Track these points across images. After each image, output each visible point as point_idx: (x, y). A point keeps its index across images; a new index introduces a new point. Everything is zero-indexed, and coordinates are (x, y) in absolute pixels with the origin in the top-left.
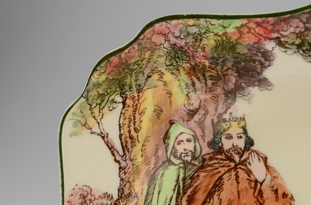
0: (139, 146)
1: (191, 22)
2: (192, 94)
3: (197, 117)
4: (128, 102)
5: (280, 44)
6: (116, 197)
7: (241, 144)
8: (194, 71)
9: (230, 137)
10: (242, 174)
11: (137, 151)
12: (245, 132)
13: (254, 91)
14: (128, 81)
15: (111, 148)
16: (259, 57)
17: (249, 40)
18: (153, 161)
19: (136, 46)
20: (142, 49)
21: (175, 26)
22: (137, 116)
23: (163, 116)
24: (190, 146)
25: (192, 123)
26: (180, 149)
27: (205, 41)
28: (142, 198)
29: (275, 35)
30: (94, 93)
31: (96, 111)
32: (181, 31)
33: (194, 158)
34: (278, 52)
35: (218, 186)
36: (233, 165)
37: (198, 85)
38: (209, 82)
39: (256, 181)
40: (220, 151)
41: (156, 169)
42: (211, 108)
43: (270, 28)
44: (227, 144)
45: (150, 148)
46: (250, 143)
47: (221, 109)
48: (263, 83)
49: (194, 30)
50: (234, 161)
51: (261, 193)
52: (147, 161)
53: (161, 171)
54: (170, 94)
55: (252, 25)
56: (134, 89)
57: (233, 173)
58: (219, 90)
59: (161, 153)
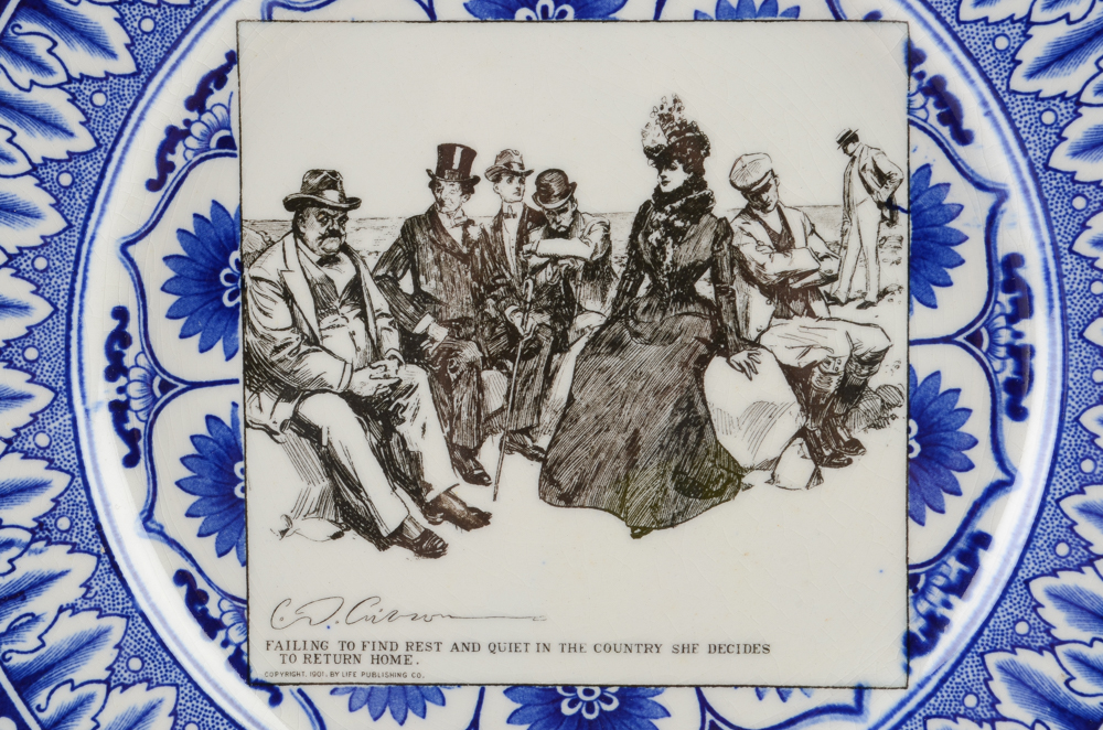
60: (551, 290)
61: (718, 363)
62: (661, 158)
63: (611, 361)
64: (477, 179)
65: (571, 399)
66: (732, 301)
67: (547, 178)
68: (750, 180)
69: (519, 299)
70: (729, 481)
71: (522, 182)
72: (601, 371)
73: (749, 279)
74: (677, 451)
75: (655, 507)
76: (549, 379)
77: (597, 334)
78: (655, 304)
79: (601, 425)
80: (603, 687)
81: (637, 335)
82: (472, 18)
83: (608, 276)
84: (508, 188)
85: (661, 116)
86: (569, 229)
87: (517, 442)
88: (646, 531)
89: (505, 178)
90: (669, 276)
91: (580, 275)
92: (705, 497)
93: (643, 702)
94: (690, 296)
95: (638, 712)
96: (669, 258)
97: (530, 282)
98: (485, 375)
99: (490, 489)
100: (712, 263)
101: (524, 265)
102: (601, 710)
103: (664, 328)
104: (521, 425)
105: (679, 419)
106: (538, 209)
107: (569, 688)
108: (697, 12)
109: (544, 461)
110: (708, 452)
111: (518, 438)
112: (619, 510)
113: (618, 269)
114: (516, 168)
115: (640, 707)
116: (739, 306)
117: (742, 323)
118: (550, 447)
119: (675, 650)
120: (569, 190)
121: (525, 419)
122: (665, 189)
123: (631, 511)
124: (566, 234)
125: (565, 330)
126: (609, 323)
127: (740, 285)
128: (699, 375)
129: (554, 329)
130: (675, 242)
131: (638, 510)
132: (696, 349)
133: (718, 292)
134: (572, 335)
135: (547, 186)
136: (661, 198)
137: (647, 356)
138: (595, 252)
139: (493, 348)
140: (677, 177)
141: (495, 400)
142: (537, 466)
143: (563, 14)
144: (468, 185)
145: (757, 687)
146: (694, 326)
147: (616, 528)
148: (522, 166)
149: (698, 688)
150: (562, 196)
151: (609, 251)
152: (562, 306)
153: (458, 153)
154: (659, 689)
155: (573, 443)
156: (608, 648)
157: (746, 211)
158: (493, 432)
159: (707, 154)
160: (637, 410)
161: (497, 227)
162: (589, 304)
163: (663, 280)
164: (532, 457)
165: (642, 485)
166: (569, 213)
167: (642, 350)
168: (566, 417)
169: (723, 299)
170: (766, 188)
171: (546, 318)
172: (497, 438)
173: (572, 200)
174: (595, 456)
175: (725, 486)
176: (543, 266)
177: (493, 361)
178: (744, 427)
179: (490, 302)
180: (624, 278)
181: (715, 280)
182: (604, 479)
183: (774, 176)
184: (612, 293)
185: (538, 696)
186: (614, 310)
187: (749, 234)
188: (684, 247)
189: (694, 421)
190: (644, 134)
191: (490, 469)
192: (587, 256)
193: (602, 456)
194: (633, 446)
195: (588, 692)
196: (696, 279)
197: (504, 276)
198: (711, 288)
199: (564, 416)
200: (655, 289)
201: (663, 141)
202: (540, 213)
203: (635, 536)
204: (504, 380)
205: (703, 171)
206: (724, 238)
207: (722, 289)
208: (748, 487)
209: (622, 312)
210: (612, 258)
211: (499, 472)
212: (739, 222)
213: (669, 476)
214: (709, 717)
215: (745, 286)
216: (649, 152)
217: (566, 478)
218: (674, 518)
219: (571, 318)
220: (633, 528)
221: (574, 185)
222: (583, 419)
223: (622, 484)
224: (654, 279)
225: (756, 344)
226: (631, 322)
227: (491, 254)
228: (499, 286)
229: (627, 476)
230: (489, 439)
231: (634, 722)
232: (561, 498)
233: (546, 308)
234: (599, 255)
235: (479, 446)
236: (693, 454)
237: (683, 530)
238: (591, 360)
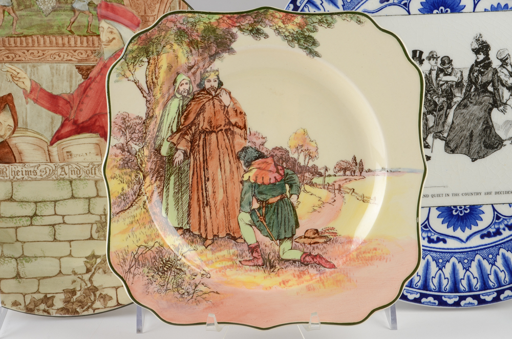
0: (158, 88)
1: (190, 15)
2: (190, 57)
3: (193, 70)
4: (151, 61)
5: (241, 29)
6: (144, 118)
7: (216, 85)
8: (191, 43)
9: (209, 81)
10: (216, 102)
11: (157, 91)
12: (218, 78)
13: (225, 55)
14: (151, 49)
15: (141, 89)
16: (229, 37)
17: (223, 26)
18: (167, 96)
19: (156, 28)
20: (160, 30)
21: (181, 17)
22: (157, 70)
23: (173, 69)
24: (187, 87)
25: (190, 73)
26: (181, 89)
27: (198, 27)
28: (159, 118)
29: (238, 24)
30: (130, 56)
31: (131, 67)
32: (184, 21)
33: (189, 93)
34: (239, 34)
35: (202, 109)
36: (211, 97)
37: (194, 52)
38: (200, 50)
39: (225, 106)
40: (204, 89)
41: (168, 100)
42: (201, 65)
43: (235, 20)
44: (207, 85)
45: (165, 88)
46: (221, 84)
47: (206, 66)
48: (230, 51)
49: (192, 20)
50: (212, 95)
51: (227, 112)
52: (163, 96)
53: (170, 102)
54: (177, 57)
55: (225, 18)
56: (155, 54)
57: (211, 102)
58: (206, 55)
59: (171, 91)
60: (446, 91)
61: (495, 110)
62: (477, 52)
63: (464, 111)
64: (424, 60)
65: (453, 122)
66: (498, 92)
67: (444, 59)
68: (502, 57)
69: (437, 94)
70: (499, 144)
71: (437, 60)
72: (462, 114)
73: (503, 85)
74: (484, 136)
75: (478, 152)
76: (446, 117)
77: (460, 103)
78: (476, 94)
79: (462, 129)
80: (465, 206)
81: (471, 103)
82: (421, 13)
83: (462, 86)
84: (433, 62)
85: (476, 40)
86: (451, 73)
87: (437, 136)
88: (476, 159)
89: (432, 59)
90: (480, 85)
91: (454, 86)
92: (493, 149)
93: (477, 210)
94: (486, 91)
95: (475, 213)
96: (480, 80)
97: (440, 89)
98: (428, 116)
99: (431, 149)
100: (492, 81)
101: (438, 84)
102: (464, 213)
103: (479, 100)
104: (439, 131)
105: (484, 127)
106: (442, 68)
107: (455, 207)
108: (485, 9)
109: (446, 141)
110: (493, 136)
111: (438, 134)
112: (468, 154)
113: (465, 84)
114: (435, 56)
115: (476, 211)
116: (500, 93)
117: (502, 98)
118: (447, 136)
119: (485, 194)
120: (450, 62)
121: (440, 129)
122: (478, 60)
123: (471, 154)
124: (450, 75)
125: (451, 102)
126: (463, 100)
127: (500, 87)
128: (490, 114)
129: (447, 102)
130: (481, 75)
131: (473, 153)
132: (488, 106)
133: (494, 89)
134: (453, 104)
135: (444, 61)
136: (477, 63)
137: (474, 109)
138: (458, 80)
139: (430, 109)
140: (481, 57)
141: (431, 124)
142: (444, 142)
143: (447, 11)
144: (421, 62)
145: (509, 204)
146: (487, 99)
147: (467, 159)
148: (436, 55)
149: (492, 205)
150: (448, 64)
151: (462, 79)
152: (449, 95)
153: (418, 52)
154: (481, 206)
155: (454, 135)
156: (466, 194)
157: (502, 66)
158: (431, 133)
159: (490, 50)
160: (472, 125)
161: (430, 73)
162: (457, 95)
163: (478, 87)
164: (442, 140)
165: (474, 146)
166: (451, 69)
167: (473, 107)
168: (452, 128)
169: (496, 91)
170: (507, 59)
171: (445, 99)
172: (432, 135)
173: (451, 65)
174: (461, 138)
175: (498, 146)
176: (444, 84)
177: (430, 112)
178: (503, 128)
179: (429, 95)
180: (467, 86)
181: (493, 86)
182: (463, 145)
183: (509, 55)
184: (464, 91)
185: (446, 209)
186: (465, 96)
187: (503, 72)
188: (484, 77)
189: (488, 127)
190: (471, 45)
191: (430, 144)
192: (456, 81)
193: (463, 138)
194: (471, 135)
195: (461, 208)
196: (488, 86)
197: (432, 87)
198: (492, 88)
199: (451, 127)
200: (476, 89)
201: (477, 47)
202: (442, 69)
203: (473, 161)
204: (434, 117)
205: (489, 55)
206: (496, 74)
207: (496, 89)
208: (505, 145)
209: (467, 97)
210: (463, 81)
211: (433, 144)
212: (500, 69)
213: (482, 143)
214: (496, 213)
215: (502, 87)
216: (473, 50)
217: (452, 145)
218: (484, 155)
219: (452, 99)
220: (472, 159)
221: (452, 60)
222: (456, 128)
223: (469, 146)
224: (476, 87)
225: (506, 104)
226: (470, 99)
227: (429, 81)
228: (431, 90)
229: (470, 144)
230: (430, 135)
231: (474, 216)
232: (451, 151)
233: (445, 96)
234: (460, 80)
235: (427, 137)
236: (489, 137)
237: (487, 159)
238: (458, 111)
